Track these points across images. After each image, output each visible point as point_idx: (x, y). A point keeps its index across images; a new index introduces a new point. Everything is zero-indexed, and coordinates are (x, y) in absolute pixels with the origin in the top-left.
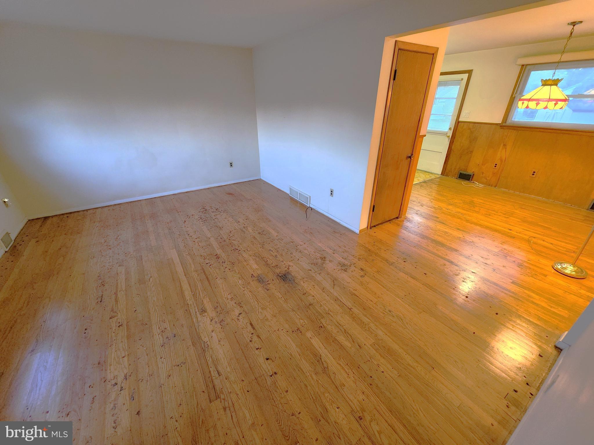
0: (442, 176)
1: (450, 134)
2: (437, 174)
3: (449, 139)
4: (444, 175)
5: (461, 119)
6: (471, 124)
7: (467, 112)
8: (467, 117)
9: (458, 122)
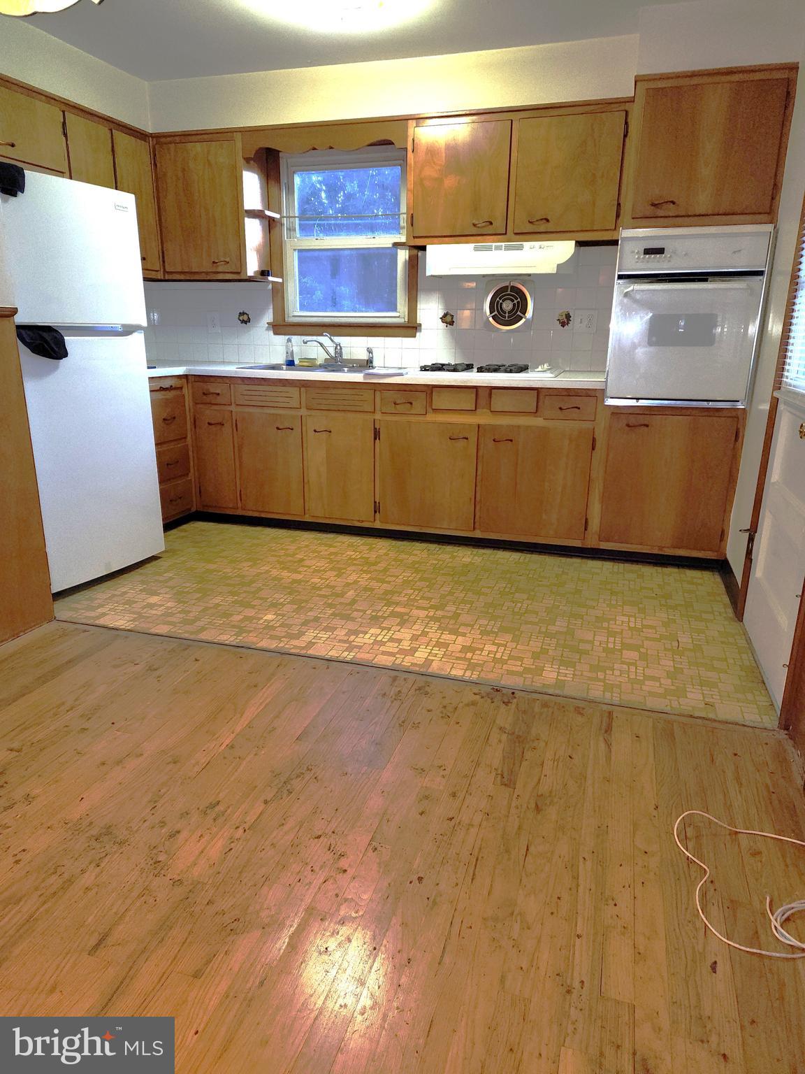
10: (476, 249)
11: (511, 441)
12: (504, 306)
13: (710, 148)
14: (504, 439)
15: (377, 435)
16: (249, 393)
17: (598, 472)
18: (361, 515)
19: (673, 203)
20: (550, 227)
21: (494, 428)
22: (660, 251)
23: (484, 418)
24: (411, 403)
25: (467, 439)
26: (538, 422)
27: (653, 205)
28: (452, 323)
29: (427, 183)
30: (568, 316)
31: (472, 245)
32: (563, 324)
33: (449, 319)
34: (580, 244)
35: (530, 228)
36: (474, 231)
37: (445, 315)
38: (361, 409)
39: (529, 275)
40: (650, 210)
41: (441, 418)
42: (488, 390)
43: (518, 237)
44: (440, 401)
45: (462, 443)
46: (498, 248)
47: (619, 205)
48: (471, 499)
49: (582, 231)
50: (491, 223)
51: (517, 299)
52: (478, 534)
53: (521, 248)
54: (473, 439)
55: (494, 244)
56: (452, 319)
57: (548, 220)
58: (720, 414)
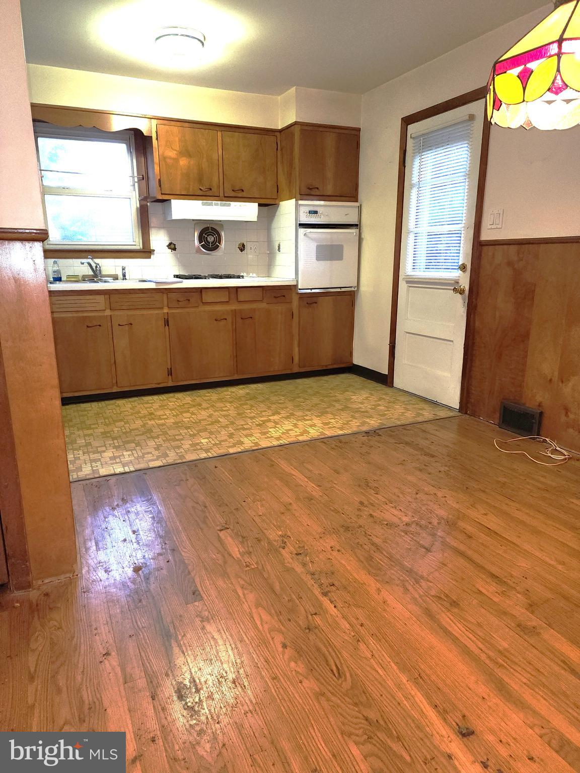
0: (460, 414)
1: (465, 284)
2: (450, 408)
3: (464, 300)
4: (466, 413)
5: (485, 236)
6: (512, 247)
7: (496, 212)
8: (499, 227)
9: (479, 246)
10: (203, 204)
11: (251, 318)
12: (209, 239)
13: (330, 162)
14: (247, 317)
15: (167, 323)
16: (60, 302)
17: (295, 331)
18: (159, 378)
19: (318, 188)
20: (244, 194)
21: (240, 311)
22: (316, 212)
23: (234, 307)
24: (189, 300)
25: (226, 319)
26: (264, 305)
27: (309, 189)
28: (175, 249)
29: (168, 161)
30: (243, 246)
31: (201, 202)
32: (242, 250)
33: (172, 246)
34: (260, 205)
35: (233, 194)
36: (201, 193)
37: (170, 244)
38: (154, 306)
39: (220, 221)
40: (308, 191)
41: (208, 308)
42: (235, 289)
43: (226, 198)
44: (207, 298)
45: (223, 322)
46: (216, 205)
47: (277, 186)
48: (231, 356)
49: (261, 198)
50: (211, 189)
51: (215, 235)
52: (236, 377)
53: (229, 205)
54: (230, 320)
55: (214, 202)
56: (175, 246)
57: (243, 191)
58: (345, 294)
